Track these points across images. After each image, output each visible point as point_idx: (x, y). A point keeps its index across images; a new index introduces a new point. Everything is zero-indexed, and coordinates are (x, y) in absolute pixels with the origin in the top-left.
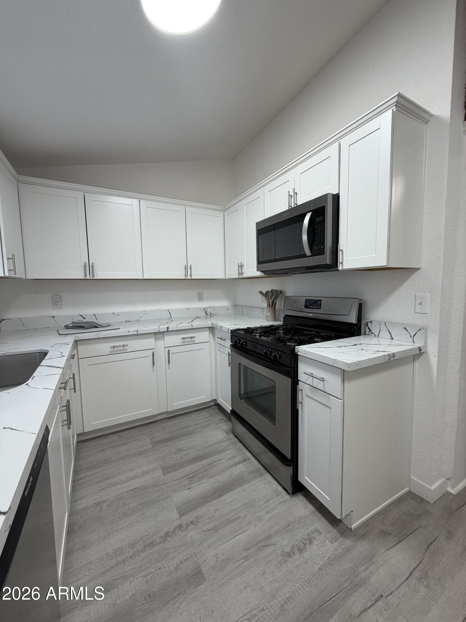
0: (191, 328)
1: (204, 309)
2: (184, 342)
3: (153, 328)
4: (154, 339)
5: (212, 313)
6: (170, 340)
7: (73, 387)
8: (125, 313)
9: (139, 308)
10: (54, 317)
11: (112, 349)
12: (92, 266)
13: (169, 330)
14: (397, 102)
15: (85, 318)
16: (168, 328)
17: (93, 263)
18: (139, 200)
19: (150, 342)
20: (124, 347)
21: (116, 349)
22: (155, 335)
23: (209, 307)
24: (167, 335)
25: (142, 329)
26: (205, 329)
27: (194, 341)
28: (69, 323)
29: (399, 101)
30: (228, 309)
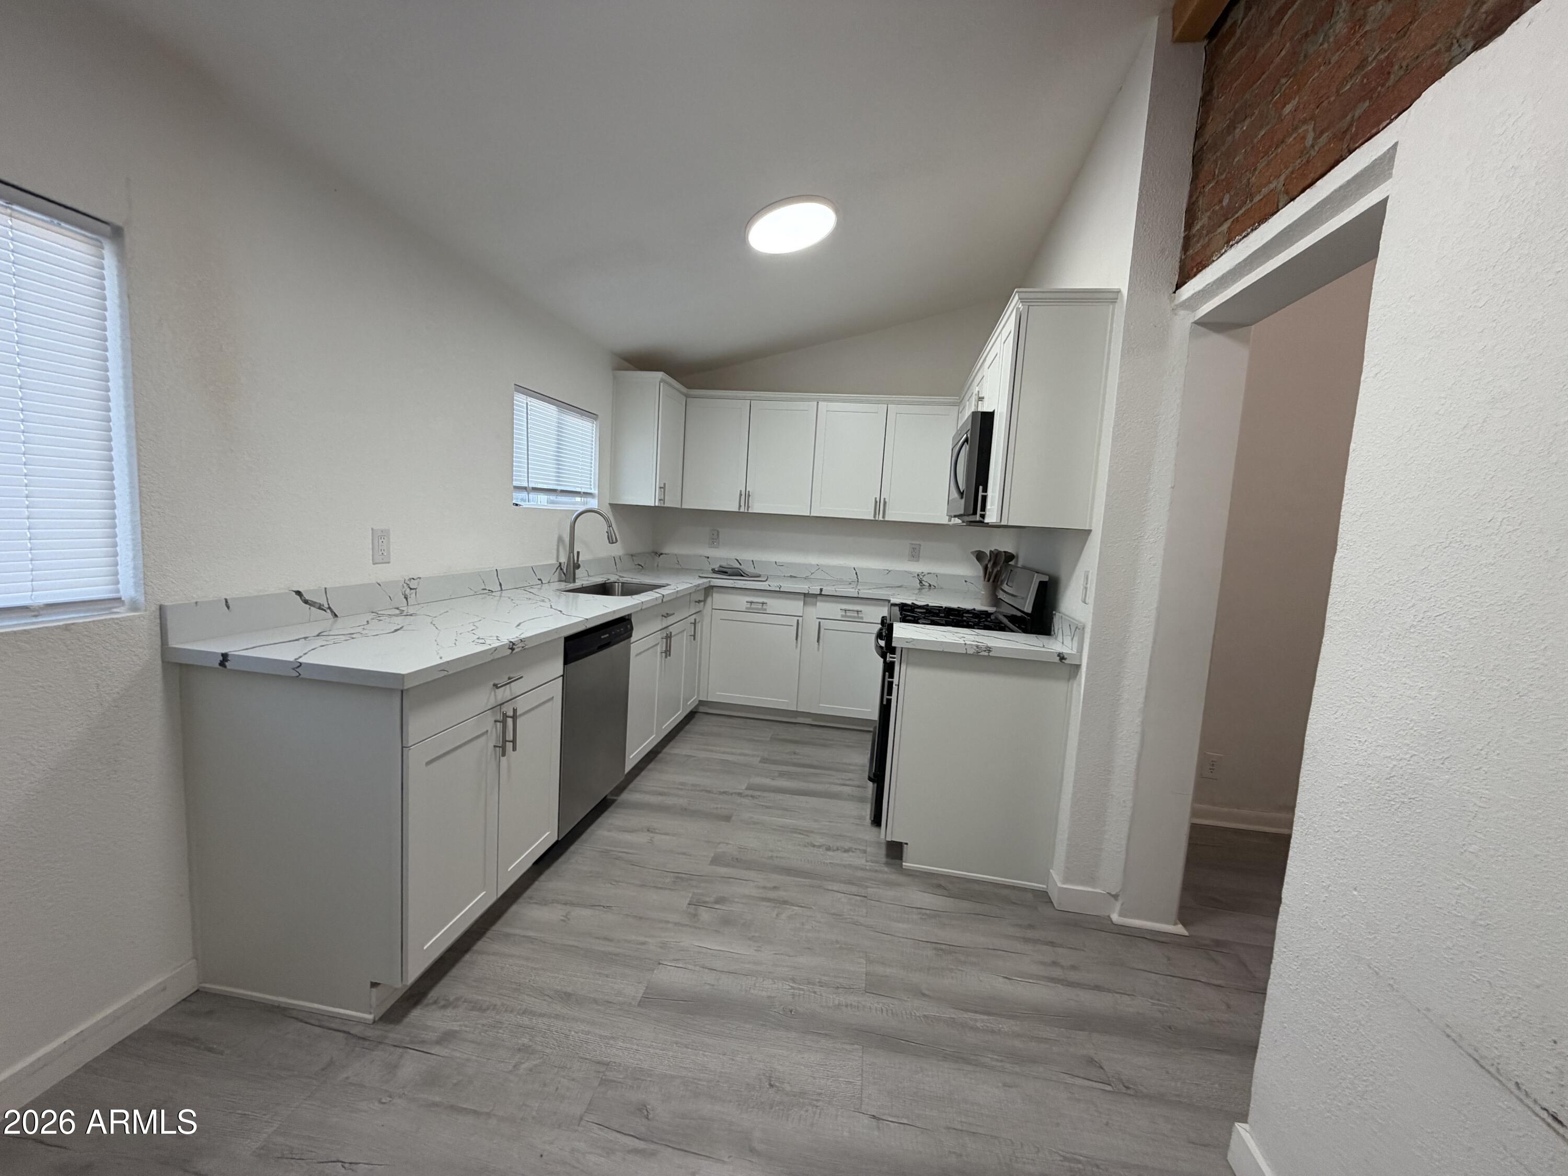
0: (856, 595)
1: (918, 575)
2: (846, 616)
3: (803, 587)
4: (802, 603)
5: (931, 584)
6: (824, 609)
7: (693, 633)
8: (791, 564)
9: (813, 560)
10: (708, 557)
11: (749, 605)
12: (749, 495)
13: (823, 593)
14: (1020, 299)
15: (740, 564)
16: (821, 590)
17: (749, 492)
18: (818, 402)
19: (796, 606)
20: (763, 606)
21: (753, 606)
22: (804, 597)
23: (929, 573)
24: (821, 601)
25: (788, 586)
26: (881, 603)
27: (862, 618)
28: (716, 567)
29: (1023, 295)
30: (966, 581)
